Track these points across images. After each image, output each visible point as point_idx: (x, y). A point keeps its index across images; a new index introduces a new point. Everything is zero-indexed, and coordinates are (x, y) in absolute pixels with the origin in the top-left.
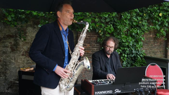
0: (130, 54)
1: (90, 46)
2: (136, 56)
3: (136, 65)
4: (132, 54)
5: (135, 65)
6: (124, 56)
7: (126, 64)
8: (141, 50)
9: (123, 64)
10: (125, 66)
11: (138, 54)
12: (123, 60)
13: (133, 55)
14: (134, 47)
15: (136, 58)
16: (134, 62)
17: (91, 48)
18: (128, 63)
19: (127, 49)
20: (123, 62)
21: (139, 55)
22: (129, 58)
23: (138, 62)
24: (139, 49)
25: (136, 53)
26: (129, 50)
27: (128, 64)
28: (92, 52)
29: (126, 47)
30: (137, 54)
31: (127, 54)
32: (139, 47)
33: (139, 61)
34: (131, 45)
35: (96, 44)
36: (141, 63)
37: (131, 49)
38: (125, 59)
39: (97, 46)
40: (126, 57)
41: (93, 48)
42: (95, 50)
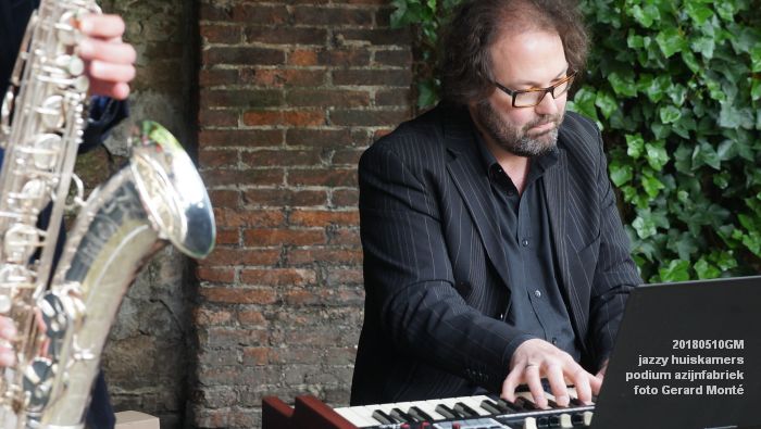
0: (691, 142)
1: (321, 61)
2: (745, 153)
3: (747, 242)
4: (717, 138)
5: (739, 242)
6: (643, 161)
7: (660, 230)
10: (648, 250)
12: (629, 194)
13: (723, 152)
14: (729, 77)
15: (751, 180)
16: (725, 213)
17: (329, 86)
18: (680, 226)
19: (666, 96)
20: (629, 214)
22: (681, 180)
25: (748, 125)
26: (688, 104)
27: (673, 232)
28: (335, 118)
29: (654, 73)
31: (671, 143)
34: (708, 54)
35: (374, 49)
37: (706, 95)
38: (645, 183)
39: (383, 68)
40: (659, 168)
41: (349, 88)
42: (365, 104)
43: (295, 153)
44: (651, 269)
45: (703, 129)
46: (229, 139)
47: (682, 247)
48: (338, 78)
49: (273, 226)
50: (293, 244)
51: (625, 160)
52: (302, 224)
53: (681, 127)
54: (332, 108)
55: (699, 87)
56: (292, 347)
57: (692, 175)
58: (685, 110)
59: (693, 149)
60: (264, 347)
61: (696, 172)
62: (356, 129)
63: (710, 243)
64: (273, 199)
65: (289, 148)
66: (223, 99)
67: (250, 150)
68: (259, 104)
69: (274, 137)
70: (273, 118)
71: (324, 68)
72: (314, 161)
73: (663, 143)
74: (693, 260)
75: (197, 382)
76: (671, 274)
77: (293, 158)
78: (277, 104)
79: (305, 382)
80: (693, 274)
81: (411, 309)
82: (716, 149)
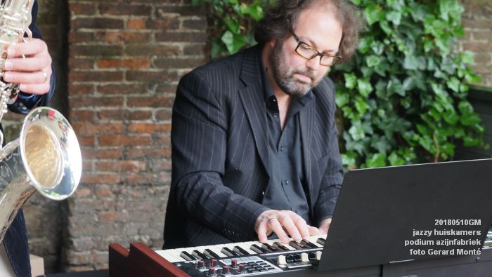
0: (387, 78)
1: (148, 27)
2: (421, 85)
3: (422, 142)
4: (403, 76)
5: (417, 142)
6: (355, 91)
7: (367, 135)
8: (451, 52)
9: (346, 137)
10: (359, 147)
11: (438, 74)
12: (347, 112)
13: (407, 85)
14: (411, 37)
15: (424, 103)
16: (408, 124)
17: (153, 42)
18: (379, 132)
19: (370, 49)
20: (347, 125)
21: (438, 81)
22: (380, 102)
23: (432, 126)
24: (439, 43)
25: (422, 67)
26: (384, 54)
27: (375, 136)
28: (157, 63)
29: (362, 34)
30: (428, 74)
31: (374, 79)
32: (445, 35)
33: (443, 121)
34: (396, 22)
35: (182, 19)
36: (450, 132)
37: (396, 48)
38: (357, 105)
39: (189, 31)
40: (366, 95)
41: (165, 44)
42: (176, 54)
43: (131, 86)
44: (361, 160)
45: (393, 70)
46: (88, 77)
47: (381, 145)
48: (158, 38)
49: (117, 133)
50: (131, 145)
51: (344, 90)
52: (137, 132)
53: (380, 69)
54: (155, 57)
55: (391, 43)
56: (130, 212)
57: (387, 99)
58: (383, 58)
59: (387, 83)
60: (111, 212)
61: (390, 98)
62: (171, 70)
63: (398, 143)
64: (118, 116)
65: (128, 83)
66: (84, 51)
67: (102, 84)
68: (108, 54)
69: (117, 76)
70: (117, 64)
71: (149, 31)
72: (144, 91)
73: (368, 79)
74: (388, 154)
75: (68, 235)
76: (374, 162)
77: (130, 89)
78: (119, 54)
79: (139, 234)
80: (388, 163)
81: (190, 186)
82: (402, 82)
